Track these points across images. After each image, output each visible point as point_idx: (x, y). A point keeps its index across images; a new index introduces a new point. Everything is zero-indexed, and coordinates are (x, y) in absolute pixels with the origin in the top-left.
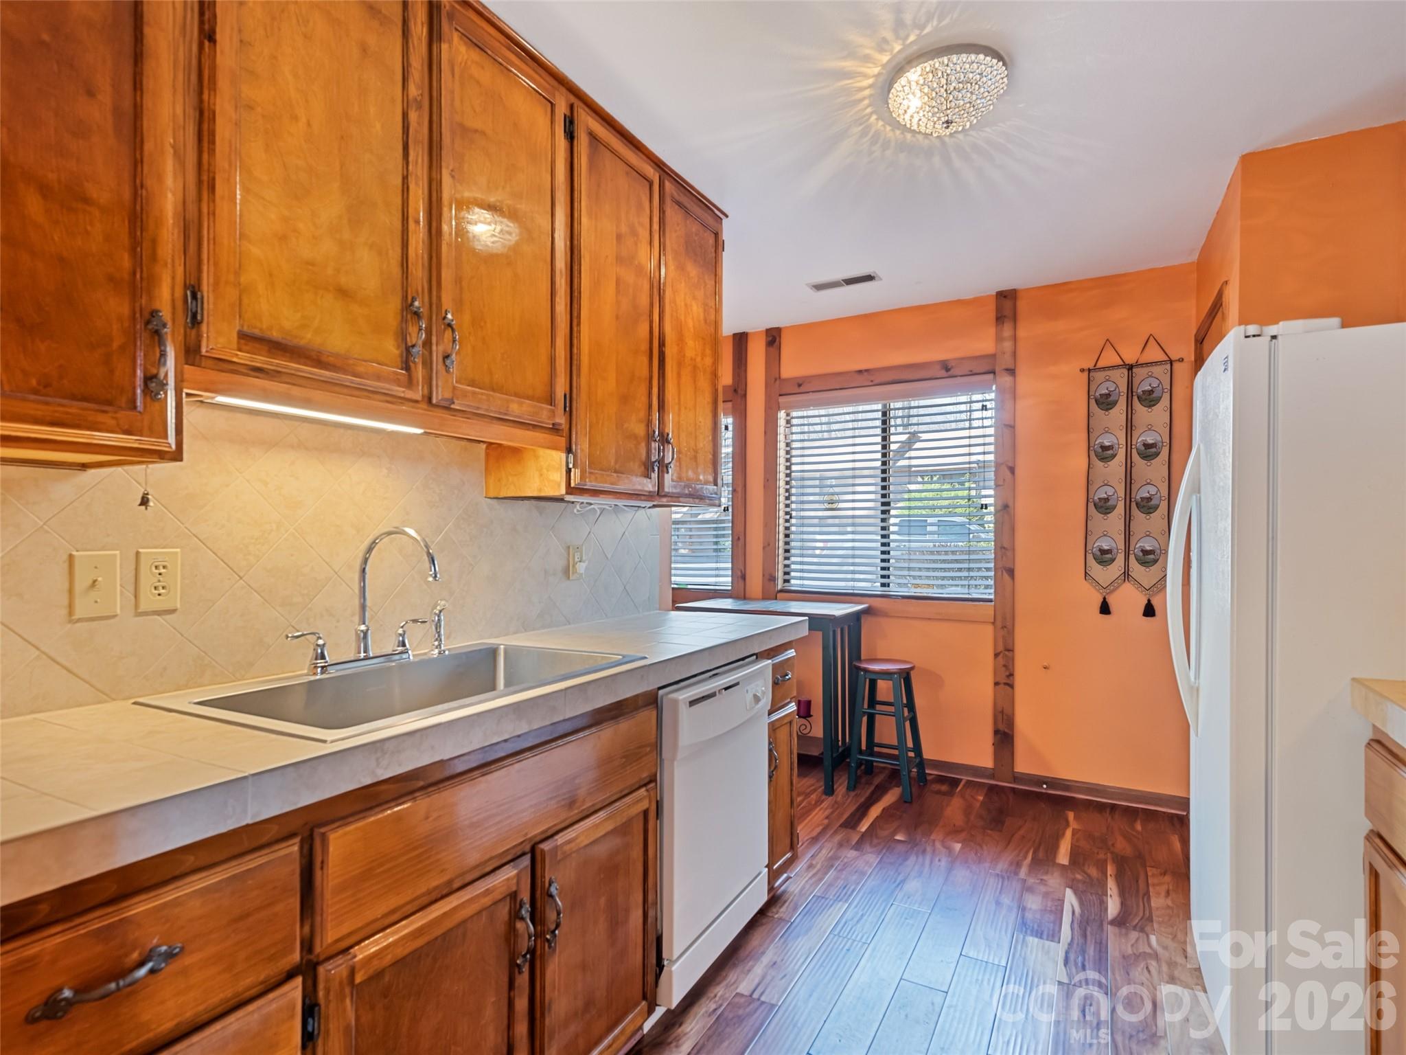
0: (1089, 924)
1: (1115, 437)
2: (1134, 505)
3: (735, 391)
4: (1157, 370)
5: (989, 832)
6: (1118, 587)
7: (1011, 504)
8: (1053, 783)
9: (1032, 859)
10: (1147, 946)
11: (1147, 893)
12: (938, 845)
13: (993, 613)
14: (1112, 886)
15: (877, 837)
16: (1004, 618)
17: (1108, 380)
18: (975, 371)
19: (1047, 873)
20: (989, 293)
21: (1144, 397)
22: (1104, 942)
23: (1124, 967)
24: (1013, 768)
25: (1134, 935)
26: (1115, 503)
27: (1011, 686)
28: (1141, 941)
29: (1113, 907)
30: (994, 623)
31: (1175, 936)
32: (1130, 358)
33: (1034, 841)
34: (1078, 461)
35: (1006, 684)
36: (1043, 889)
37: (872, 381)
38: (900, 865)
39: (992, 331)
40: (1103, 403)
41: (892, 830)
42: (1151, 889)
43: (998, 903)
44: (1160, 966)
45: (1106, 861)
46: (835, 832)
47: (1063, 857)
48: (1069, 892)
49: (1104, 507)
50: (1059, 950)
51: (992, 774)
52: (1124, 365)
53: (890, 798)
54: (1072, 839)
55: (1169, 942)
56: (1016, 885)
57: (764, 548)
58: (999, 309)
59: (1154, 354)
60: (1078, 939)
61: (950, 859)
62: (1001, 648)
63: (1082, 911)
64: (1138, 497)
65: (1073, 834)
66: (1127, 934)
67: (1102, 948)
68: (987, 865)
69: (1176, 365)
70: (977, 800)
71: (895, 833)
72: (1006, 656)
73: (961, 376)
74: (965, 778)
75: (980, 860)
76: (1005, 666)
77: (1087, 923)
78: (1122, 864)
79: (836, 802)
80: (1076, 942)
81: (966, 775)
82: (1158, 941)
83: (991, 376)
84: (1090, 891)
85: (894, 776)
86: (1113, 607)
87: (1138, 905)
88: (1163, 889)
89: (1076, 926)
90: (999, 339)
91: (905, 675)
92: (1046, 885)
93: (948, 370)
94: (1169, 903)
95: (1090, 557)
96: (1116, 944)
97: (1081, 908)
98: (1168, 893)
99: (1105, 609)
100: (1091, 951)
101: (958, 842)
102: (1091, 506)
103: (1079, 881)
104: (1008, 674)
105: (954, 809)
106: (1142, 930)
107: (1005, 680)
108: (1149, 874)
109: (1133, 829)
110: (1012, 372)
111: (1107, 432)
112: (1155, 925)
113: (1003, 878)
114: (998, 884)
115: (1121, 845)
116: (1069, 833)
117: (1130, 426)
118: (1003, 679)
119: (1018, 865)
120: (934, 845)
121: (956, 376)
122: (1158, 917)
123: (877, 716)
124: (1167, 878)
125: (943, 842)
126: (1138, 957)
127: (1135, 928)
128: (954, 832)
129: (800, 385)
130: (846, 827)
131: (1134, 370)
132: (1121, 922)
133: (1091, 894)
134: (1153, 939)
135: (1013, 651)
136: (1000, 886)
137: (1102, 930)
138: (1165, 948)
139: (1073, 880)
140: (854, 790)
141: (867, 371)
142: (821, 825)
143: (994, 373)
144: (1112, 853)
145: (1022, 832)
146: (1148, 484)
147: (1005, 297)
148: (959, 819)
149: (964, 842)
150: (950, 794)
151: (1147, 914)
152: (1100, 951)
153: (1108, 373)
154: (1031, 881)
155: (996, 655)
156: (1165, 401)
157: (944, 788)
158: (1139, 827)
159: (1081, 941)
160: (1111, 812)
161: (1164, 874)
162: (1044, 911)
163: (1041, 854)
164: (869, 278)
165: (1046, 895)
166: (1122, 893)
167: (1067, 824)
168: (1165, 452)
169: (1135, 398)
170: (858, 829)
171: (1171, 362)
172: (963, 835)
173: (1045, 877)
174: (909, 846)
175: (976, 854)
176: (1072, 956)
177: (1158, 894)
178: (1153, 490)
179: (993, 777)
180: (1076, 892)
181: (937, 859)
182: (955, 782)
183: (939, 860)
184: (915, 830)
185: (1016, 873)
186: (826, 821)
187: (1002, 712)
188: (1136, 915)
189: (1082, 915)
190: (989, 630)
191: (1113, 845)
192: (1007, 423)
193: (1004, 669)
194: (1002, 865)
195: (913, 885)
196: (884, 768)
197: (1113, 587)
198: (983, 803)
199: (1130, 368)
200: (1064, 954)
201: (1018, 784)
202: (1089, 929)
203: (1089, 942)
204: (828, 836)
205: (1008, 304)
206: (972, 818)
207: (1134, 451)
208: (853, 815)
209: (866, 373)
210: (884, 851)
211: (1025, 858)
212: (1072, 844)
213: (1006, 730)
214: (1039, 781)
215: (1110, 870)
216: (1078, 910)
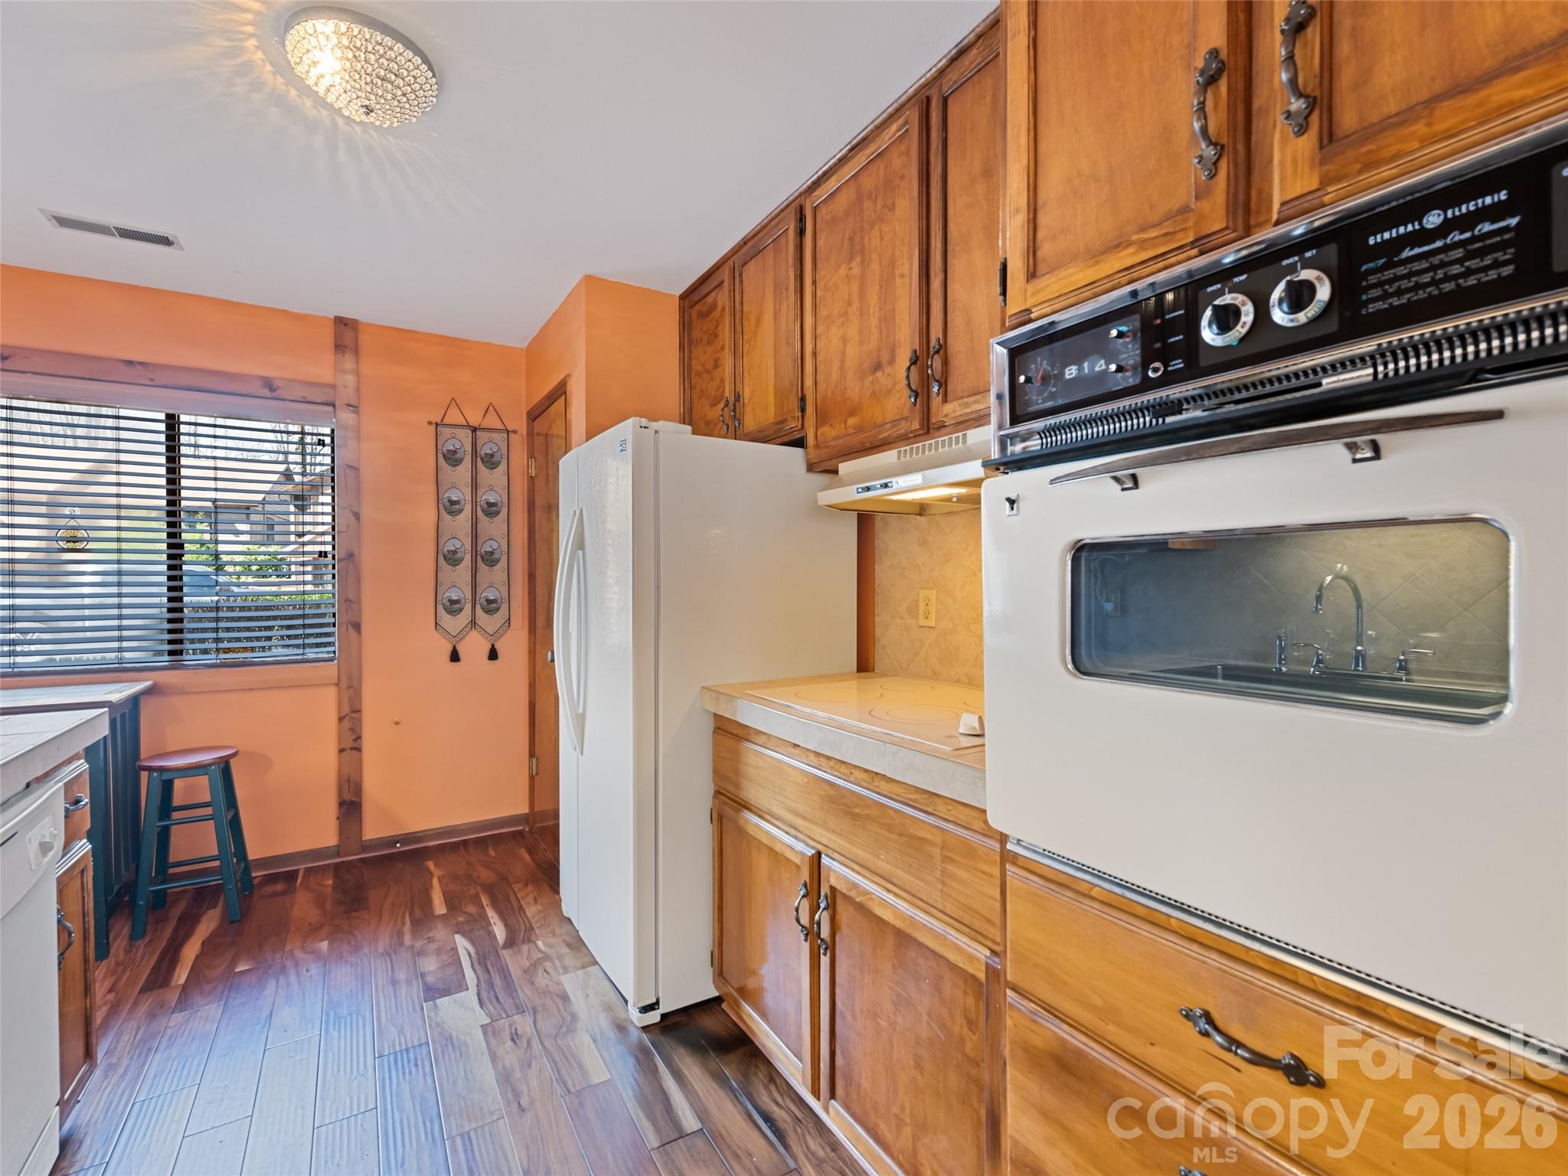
0: (486, 958)
1: (461, 493)
2: (479, 558)
4: (496, 436)
5: (355, 914)
6: (467, 635)
7: (356, 552)
8: (407, 839)
9: (411, 921)
10: (539, 953)
11: (521, 908)
12: (299, 954)
13: (336, 673)
14: (492, 915)
15: (209, 982)
16: (350, 678)
17: (453, 438)
18: (308, 399)
19: (431, 930)
20: (325, 315)
21: (486, 459)
22: (505, 967)
23: (528, 980)
24: (361, 837)
25: (525, 948)
26: (462, 555)
27: (359, 750)
28: (532, 950)
29: (499, 932)
30: (337, 685)
31: (554, 933)
32: (474, 421)
33: (406, 904)
34: (427, 514)
35: (352, 749)
36: (433, 946)
37: (152, 380)
38: (257, 999)
39: (330, 357)
40: (449, 459)
41: (226, 963)
42: (522, 903)
43: (394, 983)
44: (553, 963)
45: (477, 894)
46: (136, 1003)
47: (440, 908)
48: (458, 937)
49: (453, 558)
50: (470, 996)
51: (337, 851)
52: (469, 426)
53: (207, 924)
54: (441, 886)
55: (552, 940)
56: (405, 955)
58: (338, 336)
59: (492, 421)
60: (483, 976)
61: (320, 964)
62: (346, 710)
63: (476, 949)
64: (445, 550)
65: (440, 881)
66: (519, 951)
67: (505, 973)
68: (366, 950)
69: (512, 435)
70: (326, 886)
71: (234, 963)
72: (353, 718)
73: (291, 401)
74: (302, 867)
75: (357, 949)
76: (351, 729)
77: (485, 958)
78: (490, 890)
79: (118, 964)
80: (482, 980)
81: (304, 863)
82: (544, 943)
83: (331, 409)
84: (475, 927)
85: (204, 897)
86: (461, 655)
87: (518, 921)
88: (530, 899)
89: (477, 966)
90: (338, 369)
91: (222, 765)
92: (433, 941)
93: (272, 389)
94: (539, 907)
95: (440, 608)
96: (515, 962)
97: (474, 947)
98: (535, 899)
99: (455, 657)
100: (498, 981)
101: (322, 941)
102: (441, 557)
103: (463, 923)
104: (354, 737)
105: (302, 906)
106: (529, 941)
107: (352, 745)
108: (516, 890)
109: (488, 856)
110: (354, 408)
111: (454, 487)
112: (537, 931)
113: (389, 955)
114: (386, 963)
115: (485, 875)
116: (435, 882)
117: (475, 485)
118: (349, 744)
119: (400, 934)
120: (293, 956)
121: (285, 400)
122: (536, 923)
123: (173, 827)
124: (530, 888)
125: (303, 948)
126: (535, 965)
127: (523, 942)
128: (313, 931)
129: (5, 358)
130: (150, 990)
131: (478, 433)
132: (510, 943)
133: (478, 930)
134: (540, 943)
135: (360, 711)
136: (389, 966)
137: (499, 958)
138: (551, 946)
139: (457, 924)
140: (143, 937)
141: (141, 364)
142: (105, 1004)
143: (334, 406)
144: (480, 885)
145: (389, 900)
146: (491, 539)
147: (346, 325)
148: (313, 915)
149: (330, 937)
150: (290, 891)
151: (527, 925)
152: (505, 977)
153: (454, 430)
154: (418, 944)
155: (341, 719)
156: (503, 467)
157: (279, 887)
158: (492, 853)
159: (487, 976)
160: (464, 848)
161: (526, 885)
162: (443, 967)
163: (418, 914)
164: (165, 241)
165: (439, 951)
166: (502, 917)
167: (431, 875)
168: (504, 511)
169: (479, 459)
170: (173, 984)
171: (508, 432)
172: (325, 929)
173: (431, 935)
174: (261, 971)
175: (349, 943)
176: (484, 994)
177: (529, 903)
178: (495, 545)
179: (338, 854)
180: (464, 934)
181: (305, 970)
182: (291, 876)
183: (307, 971)
184: (260, 947)
185: (401, 944)
186: (111, 996)
187: (349, 781)
188: (520, 930)
189: (477, 953)
190: (331, 693)
191: (478, 877)
192: (350, 464)
193: (350, 732)
194: (383, 943)
195: (286, 1014)
196: (183, 892)
197: (461, 635)
198: (335, 887)
199: (474, 430)
200: (476, 997)
201: (368, 852)
202: (488, 963)
203: (492, 974)
204: (124, 1013)
205: (348, 335)
206: (328, 907)
207: (479, 508)
208: (156, 969)
209: (140, 367)
210: (226, 993)
211: (404, 924)
212: (443, 892)
213: (354, 799)
214: (391, 841)
215: (485, 900)
216: (472, 950)
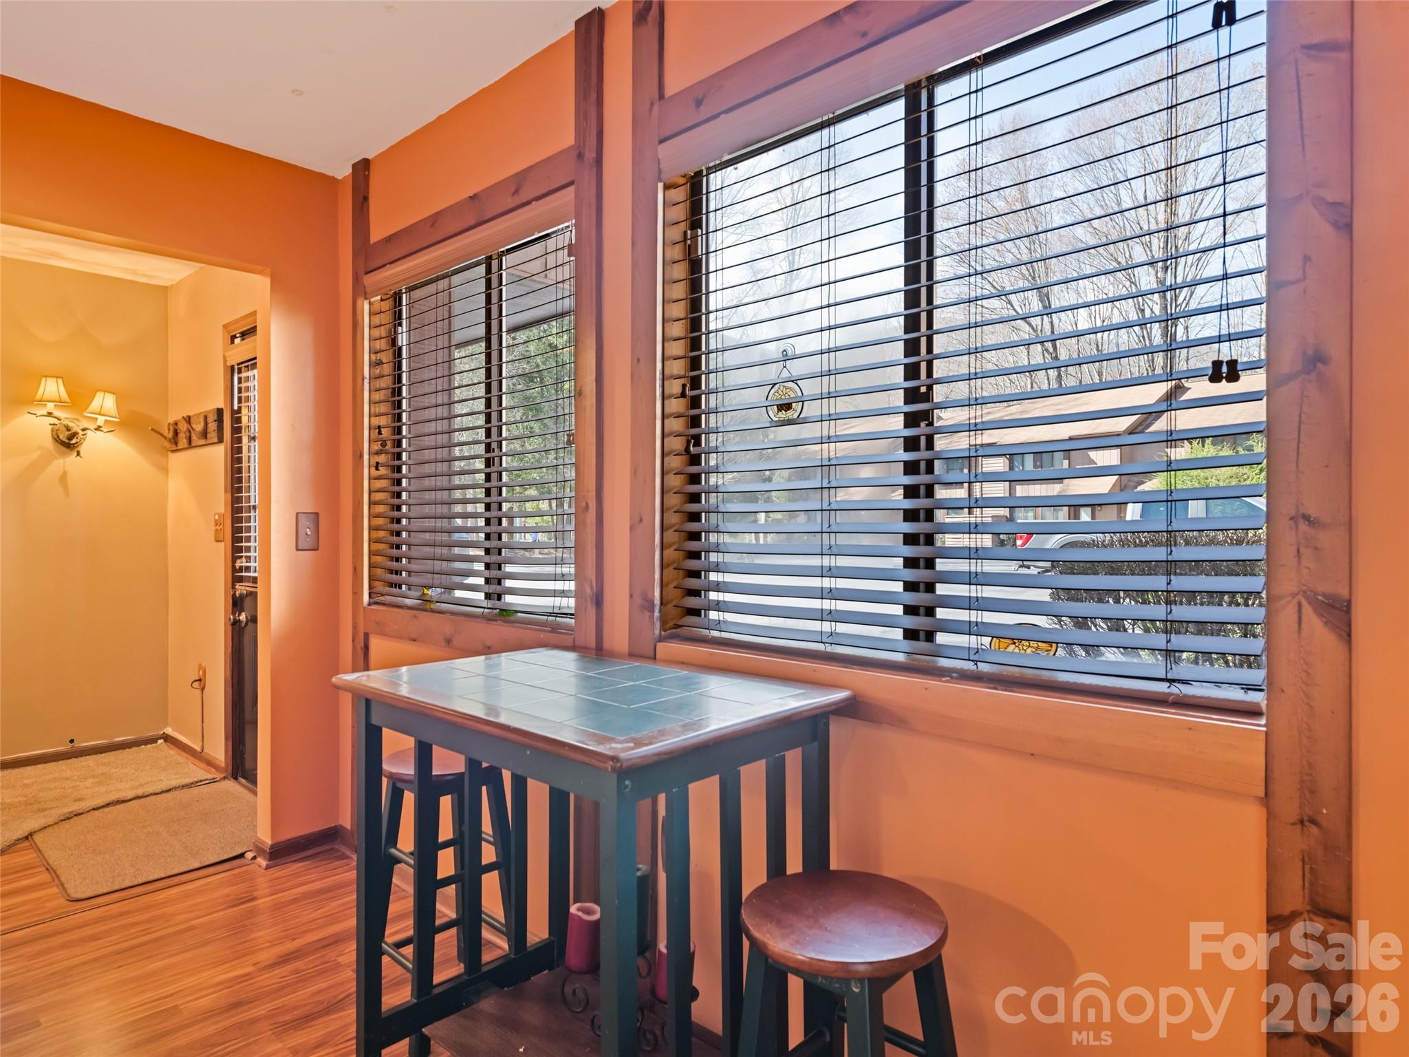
3: (580, 156)
7: (1337, 346)
13: (1261, 761)
16: (1309, 784)
57: (632, 528)
129: (699, 103)
